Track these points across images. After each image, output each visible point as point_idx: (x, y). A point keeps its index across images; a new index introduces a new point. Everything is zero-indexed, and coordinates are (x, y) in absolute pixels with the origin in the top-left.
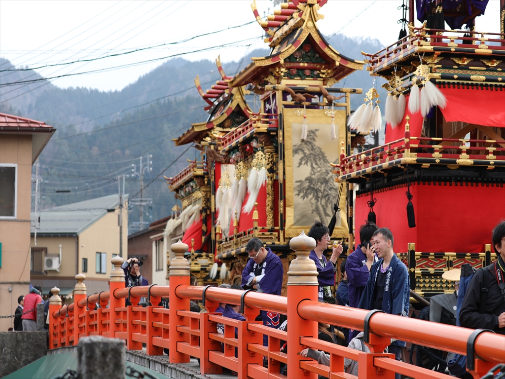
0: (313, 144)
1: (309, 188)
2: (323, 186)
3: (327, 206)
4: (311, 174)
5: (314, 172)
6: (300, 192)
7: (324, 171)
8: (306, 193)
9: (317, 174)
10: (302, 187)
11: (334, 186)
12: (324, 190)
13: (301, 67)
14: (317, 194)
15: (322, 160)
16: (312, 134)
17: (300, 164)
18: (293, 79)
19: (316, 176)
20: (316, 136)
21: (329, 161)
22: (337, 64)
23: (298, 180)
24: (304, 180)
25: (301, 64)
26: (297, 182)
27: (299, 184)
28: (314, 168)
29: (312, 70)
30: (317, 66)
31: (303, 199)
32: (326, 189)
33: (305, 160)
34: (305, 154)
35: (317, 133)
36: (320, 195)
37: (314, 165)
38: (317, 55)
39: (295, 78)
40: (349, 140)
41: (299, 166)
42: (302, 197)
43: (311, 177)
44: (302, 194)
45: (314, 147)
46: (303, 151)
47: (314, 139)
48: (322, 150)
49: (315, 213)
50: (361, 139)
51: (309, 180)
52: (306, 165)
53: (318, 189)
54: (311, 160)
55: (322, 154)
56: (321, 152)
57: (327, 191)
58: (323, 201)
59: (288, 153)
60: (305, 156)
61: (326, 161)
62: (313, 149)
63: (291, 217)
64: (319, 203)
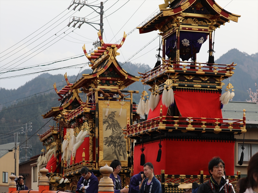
0: (113, 119)
1: (111, 141)
2: (118, 140)
3: (120, 150)
4: (112, 134)
5: (114, 133)
6: (106, 143)
7: (119, 132)
8: (109, 144)
9: (115, 134)
10: (108, 141)
11: (124, 140)
12: (119, 142)
13: (108, 79)
14: (115, 144)
15: (118, 127)
16: (113, 114)
17: (107, 129)
18: (104, 85)
19: (114, 135)
20: (115, 115)
21: (122, 127)
22: (126, 78)
23: (105, 137)
24: (108, 137)
25: (108, 78)
26: (105, 138)
27: (106, 139)
28: (114, 131)
29: (113, 81)
30: (116, 79)
31: (108, 147)
32: (120, 142)
33: (109, 127)
34: (109, 124)
35: (115, 113)
36: (117, 145)
37: (114, 130)
38: (116, 74)
39: (105, 85)
40: (132, 117)
41: (106, 130)
42: (108, 146)
43: (112, 136)
44: (107, 144)
45: (114, 120)
46: (108, 122)
47: (114, 116)
48: (118, 122)
49: (114, 154)
50: (138, 117)
51: (111, 137)
52: (109, 129)
53: (116, 141)
54: (112, 127)
55: (118, 124)
56: (117, 123)
57: (120, 143)
58: (118, 148)
59: (101, 123)
60: (109, 125)
61: (120, 128)
62: (113, 121)
63: (102, 156)
64: (116, 149)
